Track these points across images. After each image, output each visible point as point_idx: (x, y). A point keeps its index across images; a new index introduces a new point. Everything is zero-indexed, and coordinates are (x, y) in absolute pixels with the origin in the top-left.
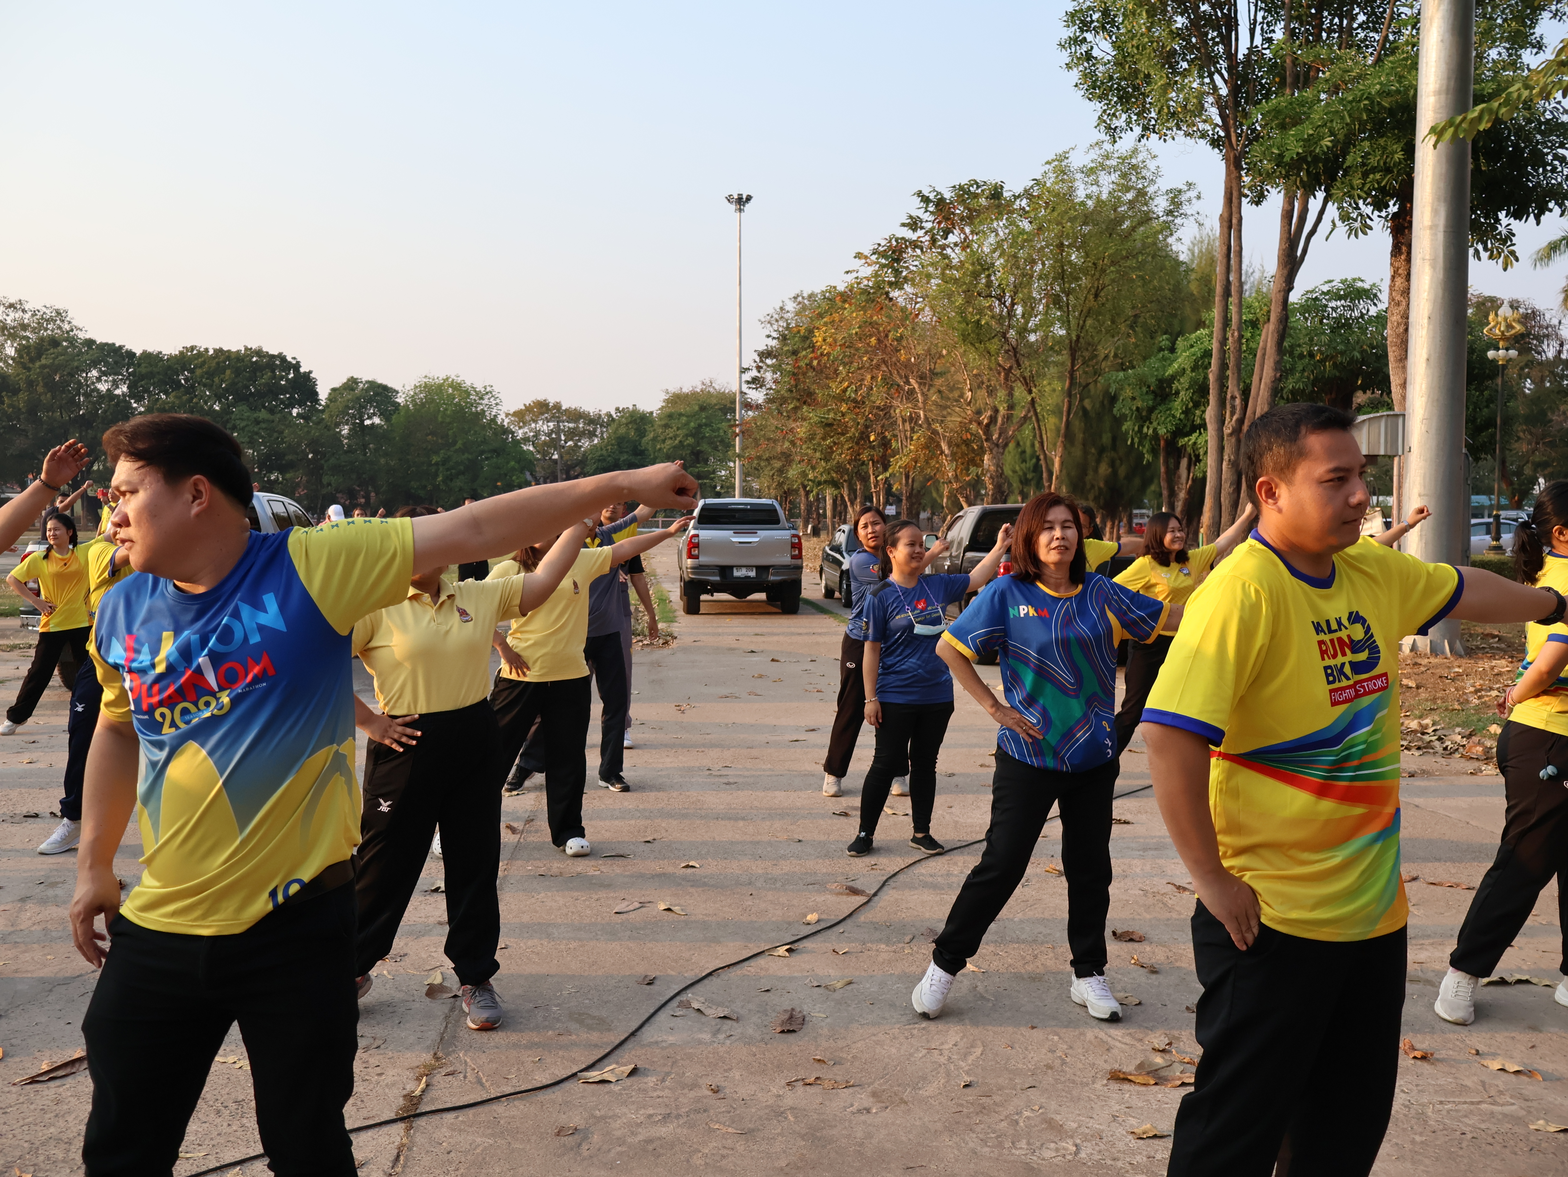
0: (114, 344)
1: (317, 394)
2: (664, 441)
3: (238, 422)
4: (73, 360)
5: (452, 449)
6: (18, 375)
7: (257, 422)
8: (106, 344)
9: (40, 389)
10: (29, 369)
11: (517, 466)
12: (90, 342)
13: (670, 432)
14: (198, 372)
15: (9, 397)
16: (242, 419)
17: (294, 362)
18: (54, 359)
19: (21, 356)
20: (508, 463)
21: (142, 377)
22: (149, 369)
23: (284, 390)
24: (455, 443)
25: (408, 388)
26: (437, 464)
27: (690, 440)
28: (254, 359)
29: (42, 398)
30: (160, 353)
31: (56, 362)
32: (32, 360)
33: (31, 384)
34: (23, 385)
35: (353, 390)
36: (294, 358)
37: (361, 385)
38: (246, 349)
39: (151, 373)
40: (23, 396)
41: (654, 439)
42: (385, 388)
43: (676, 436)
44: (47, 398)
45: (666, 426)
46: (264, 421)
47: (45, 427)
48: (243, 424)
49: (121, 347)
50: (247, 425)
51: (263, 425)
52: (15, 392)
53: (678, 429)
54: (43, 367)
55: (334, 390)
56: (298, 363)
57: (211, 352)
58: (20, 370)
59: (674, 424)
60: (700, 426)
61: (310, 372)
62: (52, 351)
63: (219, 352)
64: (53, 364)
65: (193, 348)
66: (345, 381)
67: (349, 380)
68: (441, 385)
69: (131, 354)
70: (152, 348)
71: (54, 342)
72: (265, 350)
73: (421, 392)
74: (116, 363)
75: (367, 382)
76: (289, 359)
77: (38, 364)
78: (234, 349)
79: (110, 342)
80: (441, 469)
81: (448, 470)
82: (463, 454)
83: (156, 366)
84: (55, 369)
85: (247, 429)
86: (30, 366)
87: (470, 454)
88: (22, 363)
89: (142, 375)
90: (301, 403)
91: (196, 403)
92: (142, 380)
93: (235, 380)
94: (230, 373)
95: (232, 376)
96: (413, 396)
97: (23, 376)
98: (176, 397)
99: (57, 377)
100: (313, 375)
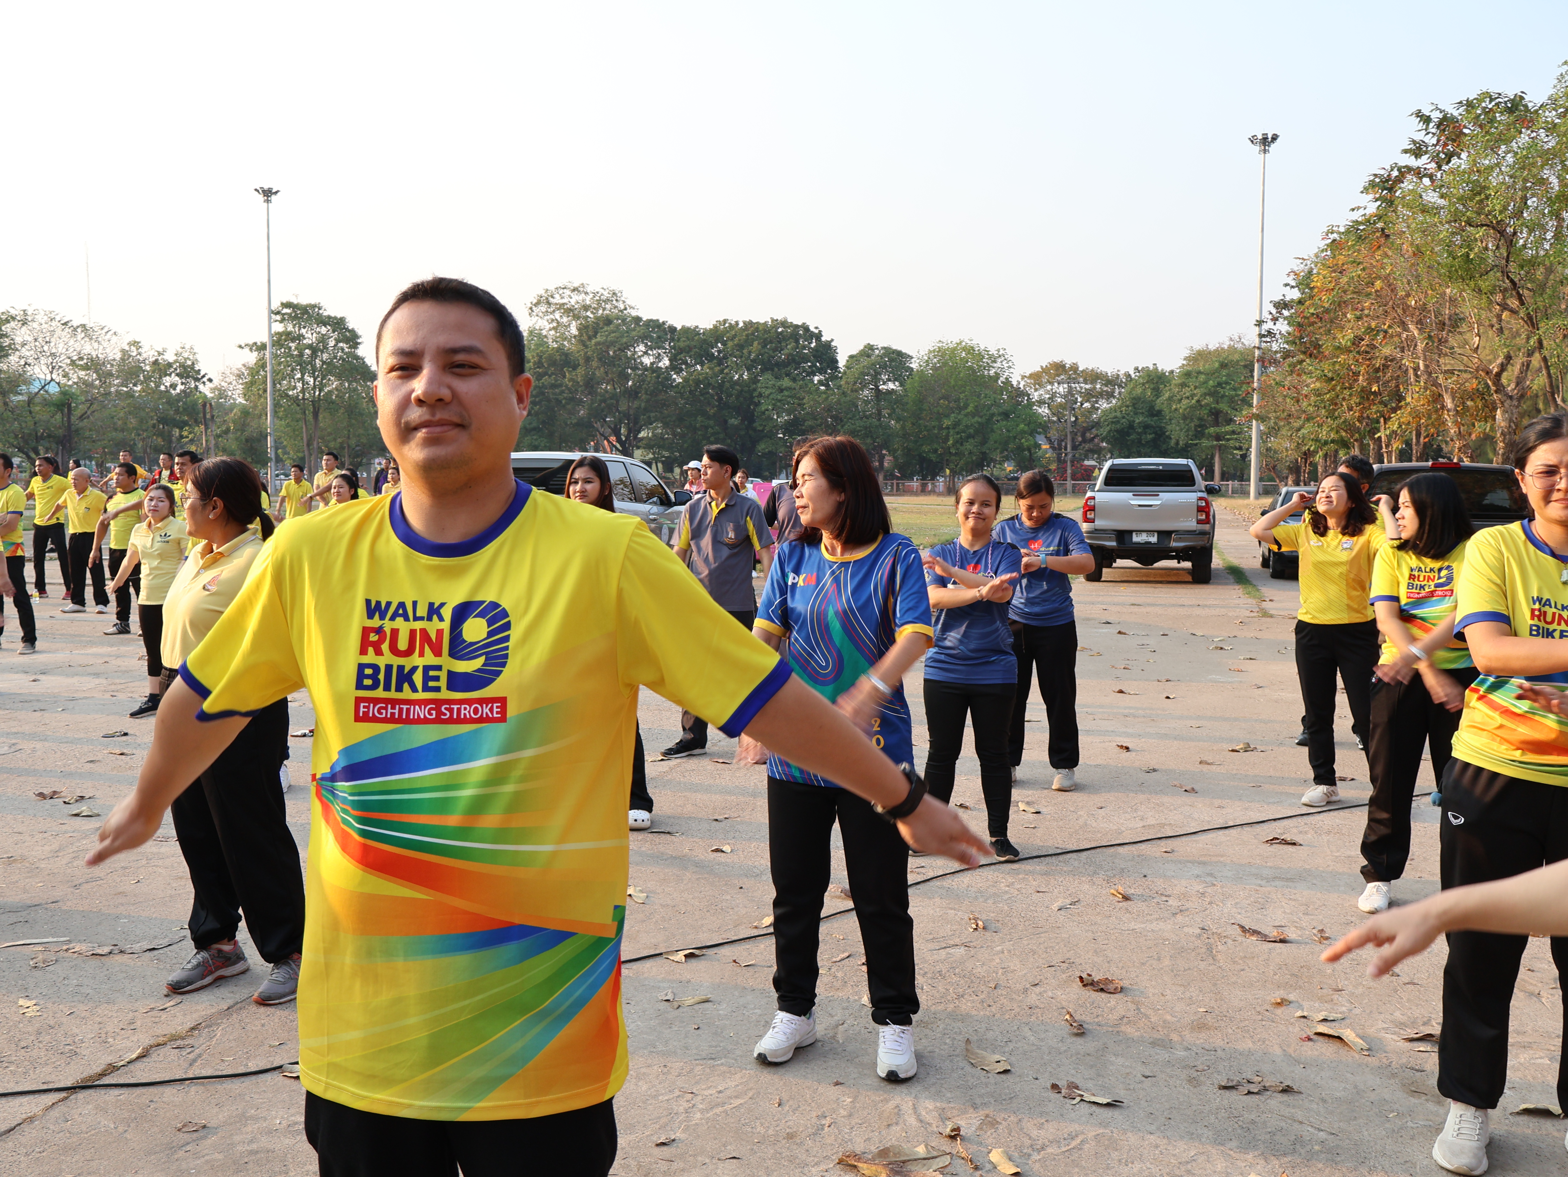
0: (658, 320)
1: (837, 362)
2: (1180, 401)
3: (763, 390)
4: (622, 337)
5: (963, 412)
6: (578, 352)
7: (781, 390)
8: (651, 320)
9: (595, 364)
10: (586, 347)
11: (1026, 428)
12: (638, 319)
13: (1187, 392)
14: (730, 344)
15: (570, 372)
16: (767, 387)
17: (816, 331)
18: (607, 336)
19: (581, 335)
20: (1017, 425)
21: (681, 351)
22: (686, 344)
23: (805, 359)
24: (966, 406)
25: (922, 353)
26: (948, 428)
27: (1209, 400)
28: (780, 330)
29: (598, 372)
30: (697, 327)
31: (609, 339)
32: (590, 338)
33: (588, 359)
34: (582, 362)
35: (869, 356)
36: (816, 328)
37: (877, 352)
38: (773, 320)
39: (689, 346)
40: (581, 371)
41: (1170, 399)
42: (899, 353)
43: (1193, 396)
44: (601, 372)
45: (1183, 385)
46: (786, 388)
47: (599, 398)
48: (767, 393)
49: (664, 323)
50: (771, 393)
51: (786, 393)
52: (575, 368)
53: (1196, 388)
54: (599, 344)
55: (851, 357)
56: (820, 331)
57: (741, 325)
58: (580, 347)
59: (1192, 382)
60: (1220, 384)
61: (832, 340)
62: (606, 328)
63: (749, 324)
64: (607, 340)
65: (725, 321)
66: (862, 347)
67: (865, 347)
68: (955, 349)
69: (673, 329)
70: (690, 323)
71: (608, 321)
72: (789, 321)
73: (935, 357)
74: (659, 337)
75: (882, 348)
76: (812, 329)
77: (593, 341)
78: (762, 321)
79: (655, 318)
80: (952, 432)
81: (958, 433)
82: (973, 417)
83: (693, 340)
84: (609, 345)
85: (771, 397)
86: (588, 343)
87: (981, 417)
88: (582, 341)
89: (681, 349)
90: (822, 371)
91: (727, 374)
92: (681, 353)
93: (762, 351)
94: (759, 344)
95: (760, 347)
96: (927, 361)
97: (582, 353)
98: (710, 368)
99: (611, 353)
100: (833, 344)
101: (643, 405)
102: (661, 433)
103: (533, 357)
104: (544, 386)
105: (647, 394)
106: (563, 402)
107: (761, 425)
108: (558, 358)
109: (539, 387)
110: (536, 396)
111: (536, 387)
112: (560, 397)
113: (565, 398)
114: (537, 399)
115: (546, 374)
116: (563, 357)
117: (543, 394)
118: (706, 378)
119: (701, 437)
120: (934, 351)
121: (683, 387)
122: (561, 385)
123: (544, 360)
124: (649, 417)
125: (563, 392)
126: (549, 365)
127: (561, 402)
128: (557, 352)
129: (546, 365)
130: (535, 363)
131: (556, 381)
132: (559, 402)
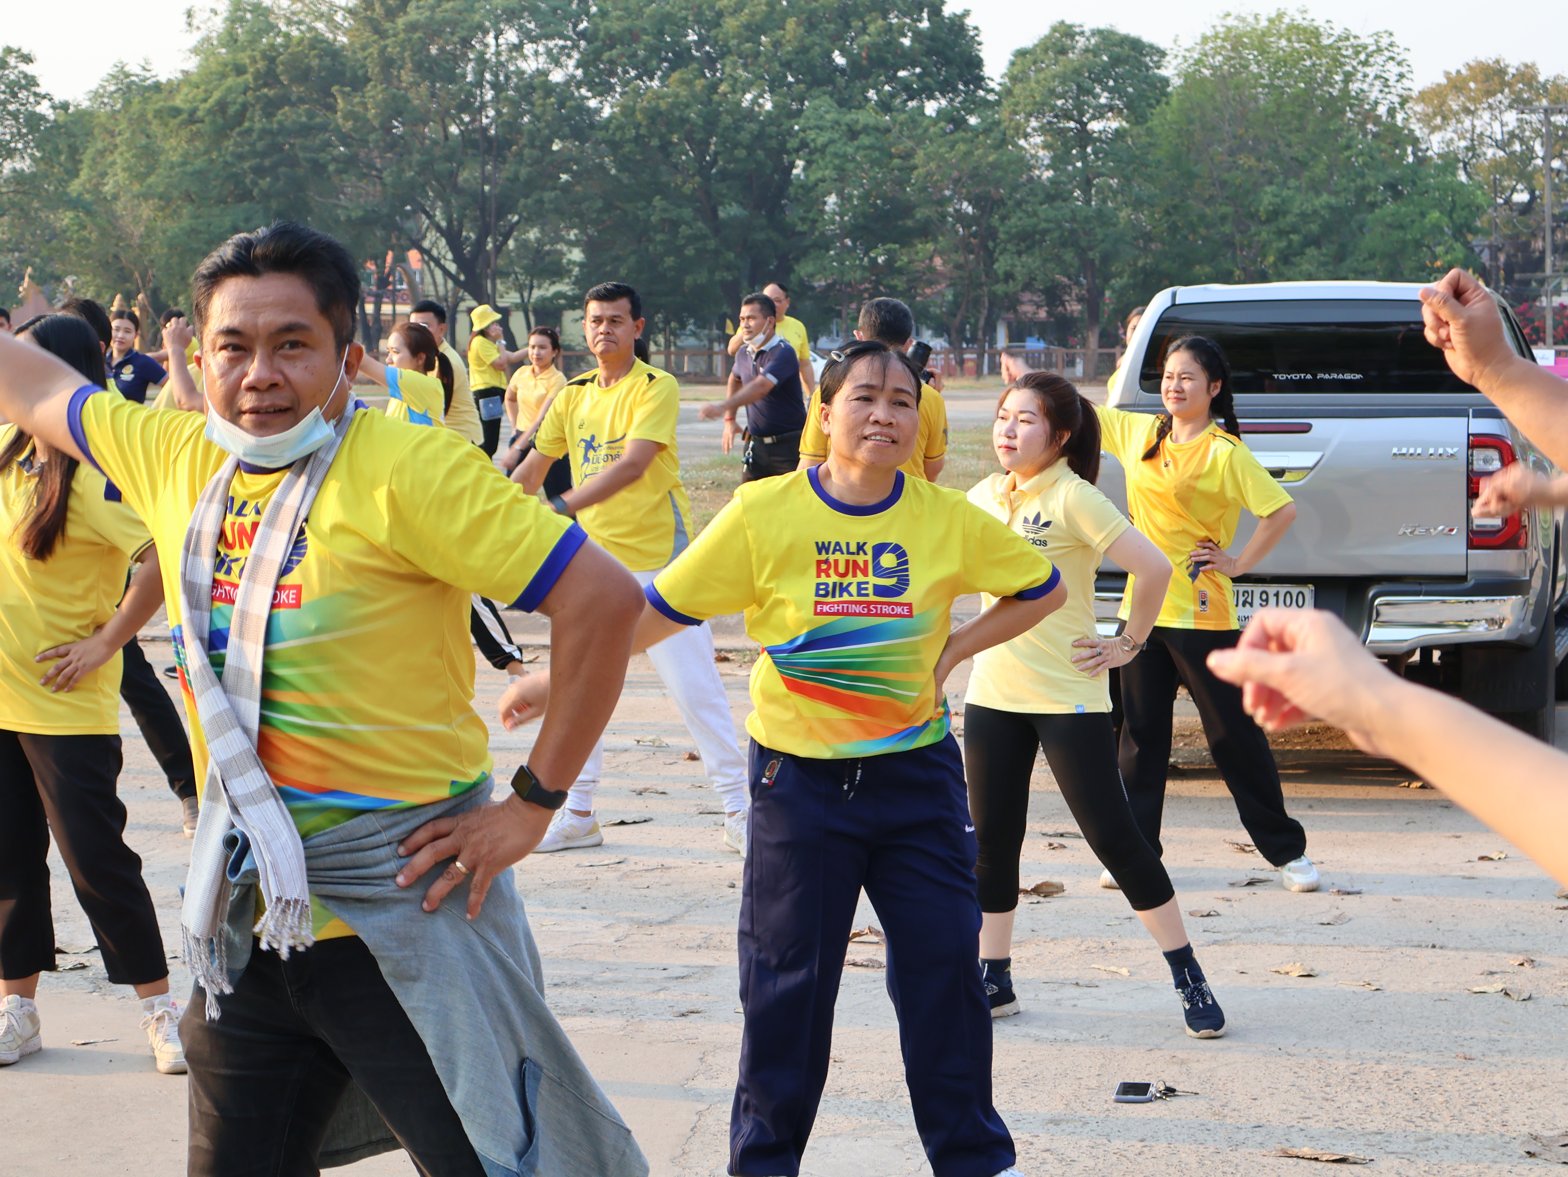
1: (980, 64)
3: (811, 134)
5: (1292, 182)
6: (364, 48)
7: (853, 134)
9: (407, 76)
14: (731, 24)
15: (345, 96)
16: (821, 128)
20: (1423, 215)
21: (612, 41)
22: (626, 24)
23: (908, 59)
25: (1188, 42)
29: (411, 95)
31: (439, 16)
32: (391, 14)
33: (388, 64)
34: (373, 70)
35: (1063, 51)
37: (1081, 42)
39: (630, 30)
40: (374, 93)
42: (1136, 45)
44: (419, 96)
46: (866, 129)
47: (417, 157)
48: (821, 141)
50: (830, 142)
51: (865, 140)
52: (358, 83)
54: (412, 27)
55: (1021, 54)
58: (368, 35)
61: (969, 15)
64: (431, 18)
66: (1045, 31)
67: (1054, 29)
68: (1264, 32)
73: (1217, 51)
74: (556, 11)
75: (1094, 33)
77: (399, 21)
82: (1318, 194)
83: (640, 14)
84: (433, 30)
85: (831, 149)
86: (388, 25)
87: (1336, 194)
88: (370, 20)
89: (611, 37)
90: (946, 87)
91: (725, 94)
92: (612, 47)
93: (807, 41)
94: (799, 24)
95: (801, 30)
96: (1198, 62)
97: (374, 50)
98: (683, 82)
99: (434, 50)
100: (969, 22)
101: (524, 172)
102: (538, 240)
103: (254, 61)
104: (282, 130)
105: (532, 146)
106: (331, 168)
107: (803, 220)
108: (315, 63)
109: (271, 132)
110: (264, 155)
111: (264, 132)
112: (323, 157)
113: (335, 159)
114: (267, 163)
115: (284, 100)
116: (327, 61)
117: (276, 148)
118: (674, 106)
119: (661, 249)
120: (1216, 36)
121: (621, 127)
122: (324, 128)
123: (281, 68)
124: (540, 201)
125: (328, 144)
126: (292, 81)
127: (324, 167)
128: (312, 47)
129: (284, 79)
130: (257, 76)
131: (311, 115)
132: (318, 168)
